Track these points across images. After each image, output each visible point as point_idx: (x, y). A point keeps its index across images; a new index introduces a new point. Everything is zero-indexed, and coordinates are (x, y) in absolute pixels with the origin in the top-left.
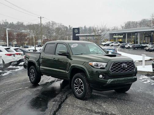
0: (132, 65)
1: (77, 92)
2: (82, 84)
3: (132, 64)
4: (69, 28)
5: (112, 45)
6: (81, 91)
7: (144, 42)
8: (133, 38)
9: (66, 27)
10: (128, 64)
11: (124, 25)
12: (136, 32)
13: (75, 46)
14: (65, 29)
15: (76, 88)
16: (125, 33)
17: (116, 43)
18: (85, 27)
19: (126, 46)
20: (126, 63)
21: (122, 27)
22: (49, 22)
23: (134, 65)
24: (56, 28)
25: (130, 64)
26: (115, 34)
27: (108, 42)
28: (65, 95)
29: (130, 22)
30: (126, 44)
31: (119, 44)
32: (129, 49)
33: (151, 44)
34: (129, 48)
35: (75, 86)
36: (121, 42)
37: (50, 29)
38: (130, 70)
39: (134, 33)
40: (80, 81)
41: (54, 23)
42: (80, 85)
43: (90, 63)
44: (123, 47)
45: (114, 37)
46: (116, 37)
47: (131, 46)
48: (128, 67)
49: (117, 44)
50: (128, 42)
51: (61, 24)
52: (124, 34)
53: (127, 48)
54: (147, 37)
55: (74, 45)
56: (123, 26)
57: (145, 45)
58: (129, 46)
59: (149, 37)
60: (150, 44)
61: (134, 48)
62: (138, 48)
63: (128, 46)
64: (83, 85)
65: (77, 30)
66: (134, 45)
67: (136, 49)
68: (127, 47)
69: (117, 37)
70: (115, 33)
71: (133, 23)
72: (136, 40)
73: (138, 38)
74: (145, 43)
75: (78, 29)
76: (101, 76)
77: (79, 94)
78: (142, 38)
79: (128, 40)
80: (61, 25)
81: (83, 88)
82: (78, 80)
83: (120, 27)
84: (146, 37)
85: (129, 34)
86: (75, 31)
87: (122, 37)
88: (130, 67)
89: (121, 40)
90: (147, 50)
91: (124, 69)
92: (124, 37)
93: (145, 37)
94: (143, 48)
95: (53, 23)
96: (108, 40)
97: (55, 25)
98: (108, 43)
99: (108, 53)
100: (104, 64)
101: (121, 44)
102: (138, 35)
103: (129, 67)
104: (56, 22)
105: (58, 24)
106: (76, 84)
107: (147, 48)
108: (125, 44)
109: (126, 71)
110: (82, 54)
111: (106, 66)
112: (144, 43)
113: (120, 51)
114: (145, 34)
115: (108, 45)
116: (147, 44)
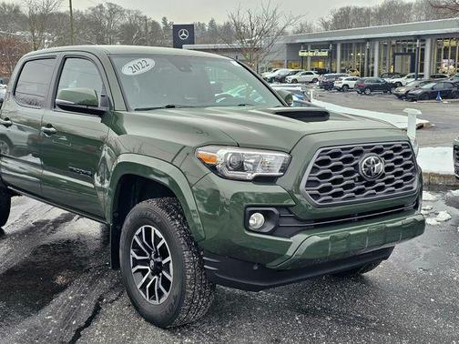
0: (407, 161)
1: (143, 287)
2: (163, 253)
3: (406, 155)
4: (162, 26)
5: (295, 81)
6: (159, 290)
7: (392, 71)
8: (358, 57)
9: (155, 24)
10: (388, 157)
11: (329, 18)
12: (368, 40)
13: (142, 71)
14: (150, 30)
15: (139, 270)
16: (334, 43)
17: (307, 74)
18: (212, 23)
19: (338, 84)
20: (378, 151)
21: (326, 25)
22: (101, 6)
23: (413, 159)
24: (123, 26)
25: (398, 156)
26: (305, 46)
27: (281, 72)
28: (95, 295)
29: (348, 9)
30: (337, 77)
31: (316, 76)
32: (346, 94)
33: (414, 77)
34: (345, 88)
35: (136, 262)
36: (321, 72)
37: (102, 28)
38: (398, 186)
39: (361, 44)
40: (158, 240)
41: (114, 10)
42: (156, 256)
43: (202, 152)
44: (328, 86)
45: (301, 54)
46: (305, 54)
47: (352, 84)
48: (388, 169)
49: (310, 78)
50: (343, 71)
51: (138, 12)
52: (330, 46)
53: (340, 90)
54: (400, 56)
55: (136, 62)
56: (327, 20)
57: (395, 80)
58: (347, 82)
59: (406, 54)
60: (409, 77)
61: (362, 90)
62: (373, 88)
63: (344, 82)
64: (169, 258)
65: (186, 33)
66: (363, 81)
67: (368, 91)
68: (340, 86)
69: (311, 54)
70: (303, 43)
71: (358, 11)
72: (368, 64)
73: (373, 59)
74: (394, 73)
75: (190, 28)
76: (257, 220)
77: (154, 299)
78: (385, 59)
79: (342, 65)
80: (136, 16)
81: (168, 272)
82: (148, 231)
83: (317, 26)
84: (398, 54)
85: (347, 46)
86: (181, 33)
87: (326, 54)
88: (398, 168)
89: (320, 65)
90: (400, 97)
91: (368, 180)
92: (332, 56)
93: (395, 55)
94: (387, 88)
95: (112, 10)
96: (281, 65)
97: (118, 15)
98: (283, 74)
99: (289, 105)
100: (274, 160)
101: (321, 78)
102: (374, 49)
103: (391, 168)
104: (122, 6)
105: (129, 12)
106: (140, 253)
107: (402, 90)
108: (333, 77)
109: (380, 189)
110: (173, 107)
111: (284, 169)
112: (390, 75)
113: (320, 97)
114: (393, 46)
115: (282, 80)
116: (402, 76)
